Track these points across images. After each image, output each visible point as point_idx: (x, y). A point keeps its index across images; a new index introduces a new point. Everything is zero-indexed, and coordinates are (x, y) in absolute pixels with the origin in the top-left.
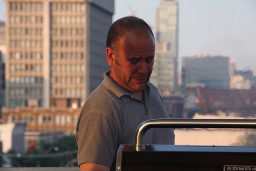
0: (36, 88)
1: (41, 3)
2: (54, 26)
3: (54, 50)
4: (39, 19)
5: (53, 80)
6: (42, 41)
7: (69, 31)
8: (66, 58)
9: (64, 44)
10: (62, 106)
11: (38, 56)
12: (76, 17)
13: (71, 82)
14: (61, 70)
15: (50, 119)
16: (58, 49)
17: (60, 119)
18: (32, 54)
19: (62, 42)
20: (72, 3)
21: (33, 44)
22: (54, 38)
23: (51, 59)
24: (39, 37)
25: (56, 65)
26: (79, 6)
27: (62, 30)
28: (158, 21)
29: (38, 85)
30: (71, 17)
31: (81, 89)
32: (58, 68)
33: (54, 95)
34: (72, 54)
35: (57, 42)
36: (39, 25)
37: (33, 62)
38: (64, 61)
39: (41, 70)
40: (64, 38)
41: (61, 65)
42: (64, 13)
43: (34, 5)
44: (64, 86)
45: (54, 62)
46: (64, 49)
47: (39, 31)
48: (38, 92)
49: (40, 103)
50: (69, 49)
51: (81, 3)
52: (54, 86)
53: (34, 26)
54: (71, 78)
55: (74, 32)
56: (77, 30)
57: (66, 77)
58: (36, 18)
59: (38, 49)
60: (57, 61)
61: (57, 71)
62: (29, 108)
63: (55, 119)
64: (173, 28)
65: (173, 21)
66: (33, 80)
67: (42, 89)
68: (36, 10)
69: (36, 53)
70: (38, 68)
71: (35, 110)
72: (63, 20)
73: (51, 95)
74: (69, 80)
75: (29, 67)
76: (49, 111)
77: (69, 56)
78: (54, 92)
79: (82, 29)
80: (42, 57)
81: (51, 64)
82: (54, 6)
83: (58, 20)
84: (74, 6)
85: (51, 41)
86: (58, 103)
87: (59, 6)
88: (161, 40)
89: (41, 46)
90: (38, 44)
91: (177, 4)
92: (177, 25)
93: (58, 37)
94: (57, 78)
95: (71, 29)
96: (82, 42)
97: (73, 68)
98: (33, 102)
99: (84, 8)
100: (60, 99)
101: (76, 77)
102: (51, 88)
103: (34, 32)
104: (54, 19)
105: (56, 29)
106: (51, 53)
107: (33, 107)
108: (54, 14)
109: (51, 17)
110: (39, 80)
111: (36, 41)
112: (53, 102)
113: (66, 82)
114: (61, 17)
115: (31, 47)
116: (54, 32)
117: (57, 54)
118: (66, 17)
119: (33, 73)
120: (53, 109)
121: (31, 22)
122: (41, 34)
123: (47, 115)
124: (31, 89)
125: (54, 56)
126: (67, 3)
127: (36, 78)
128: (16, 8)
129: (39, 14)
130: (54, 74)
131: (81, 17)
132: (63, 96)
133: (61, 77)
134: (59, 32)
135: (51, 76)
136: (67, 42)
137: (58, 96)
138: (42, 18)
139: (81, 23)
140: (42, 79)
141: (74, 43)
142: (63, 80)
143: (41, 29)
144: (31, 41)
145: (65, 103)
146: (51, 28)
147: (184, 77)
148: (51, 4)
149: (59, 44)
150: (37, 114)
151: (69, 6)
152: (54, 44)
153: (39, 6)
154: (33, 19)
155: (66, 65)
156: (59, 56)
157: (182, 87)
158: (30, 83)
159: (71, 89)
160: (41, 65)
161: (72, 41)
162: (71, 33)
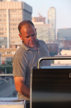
0: (4, 41)
1: (5, 10)
2: (10, 18)
3: (11, 27)
5: (11, 38)
6: (6, 24)
7: (16, 20)
8: (15, 30)
9: (14, 25)
10: (14, 48)
11: (5, 29)
12: (18, 14)
13: (17, 39)
14: (13, 35)
15: (9, 53)
17: (13, 53)
18: (2, 29)
20: (17, 10)
21: (3, 25)
22: (11, 23)
23: (10, 30)
24: (5, 22)
25: (11, 33)
26: (19, 11)
28: (48, 15)
29: (5, 40)
30: (16, 15)
32: (12, 34)
35: (11, 24)
36: (5, 18)
37: (3, 31)
38: (14, 31)
39: (6, 35)
40: (14, 22)
41: (13, 33)
42: (14, 13)
43: (3, 11)
44: (14, 40)
45: (11, 31)
46: (14, 27)
47: (5, 20)
48: (5, 43)
49: (6, 47)
50: (16, 27)
51: (20, 9)
52: (11, 40)
53: (3, 18)
56: (19, 19)
57: (15, 37)
58: (4, 15)
59: (5, 27)
60: (12, 31)
61: (12, 35)
62: (2, 48)
63: (11, 53)
65: (54, 15)
66: (3, 38)
67: (6, 42)
68: (4, 12)
69: (4, 28)
70: (5, 34)
71: (4, 49)
72: (14, 16)
73: (10, 44)
74: (16, 38)
75: (2, 34)
76: (9, 50)
78: (11, 43)
79: (21, 19)
80: (6, 30)
81: (10, 32)
82: (10, 11)
83: (12, 16)
85: (9, 24)
86: (12, 47)
87: (12, 11)
88: (49, 23)
90: (5, 25)
91: (55, 9)
92: (55, 17)
93: (12, 22)
94: (12, 38)
95: (17, 19)
98: (3, 47)
99: (21, 11)
100: (13, 45)
102: (10, 41)
103: (3, 20)
106: (9, 28)
107: (3, 48)
108: (10, 13)
109: (9, 15)
110: (5, 38)
111: (4, 24)
112: (11, 46)
113: (15, 39)
114: (13, 15)
115: (2, 26)
116: (10, 20)
118: (15, 14)
119: (3, 36)
120: (11, 49)
121: (2, 17)
123: (9, 51)
124: (3, 41)
125: (10, 29)
126: (15, 10)
127: (4, 38)
129: (5, 14)
130: (11, 36)
131: (20, 14)
132: (14, 44)
133: (13, 37)
134: (12, 20)
135: (10, 37)
137: (12, 44)
138: (6, 15)
139: (20, 17)
140: (6, 38)
142: (14, 38)
144: (2, 24)
145: (15, 47)
146: (9, 19)
147: (58, 36)
148: (9, 10)
149: (12, 25)
150: (5, 51)
151: (16, 10)
153: (5, 11)
154: (3, 16)
155: (15, 33)
156: (12, 29)
157: (57, 40)
158: (2, 39)
159: (17, 42)
160: (6, 33)
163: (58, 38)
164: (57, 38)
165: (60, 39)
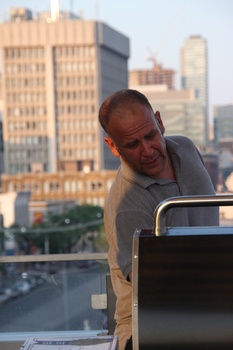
0: (40, 150)
1: (42, 48)
2: (59, 75)
3: (60, 103)
4: (40, 68)
5: (60, 139)
6: (44, 93)
7: (76, 81)
8: (75, 112)
9: (72, 96)
10: (71, 170)
11: (41, 111)
12: (84, 62)
13: (81, 140)
14: (69, 128)
15: (58, 186)
16: (64, 102)
17: (71, 186)
18: (33, 109)
19: (69, 94)
20: (79, 47)
21: (35, 97)
22: (59, 89)
23: (57, 114)
24: (41, 89)
25: (63, 121)
26: (87, 50)
27: (68, 79)
28: (183, 64)
29: (43, 146)
30: (78, 63)
31: (94, 149)
32: (66, 124)
33: (62, 158)
34: (81, 107)
35: (63, 94)
36: (40, 75)
37: (36, 118)
38: (72, 116)
39: (45, 128)
40: (71, 88)
41: (69, 121)
42: (70, 58)
43: (33, 51)
44: (73, 146)
45: (60, 118)
46: (71, 102)
47: (41, 81)
48: (43, 154)
49: (46, 167)
50: (78, 102)
51: (90, 46)
52: (61, 147)
53: (34, 75)
54: (81, 136)
55: (83, 81)
56: (86, 78)
57: (76, 136)
58: (37, 66)
59: (41, 103)
60: (64, 116)
61: (65, 129)
62: (33, 173)
63: (63, 186)
64: (202, 71)
65: (201, 62)
66: (36, 141)
67: (47, 151)
68: (37, 56)
69: (39, 107)
70: (42, 126)
71: (41, 175)
72: (69, 67)
73: (58, 157)
74: (78, 139)
75: (31, 125)
76: (57, 177)
77: (78, 109)
78: (61, 153)
79: (92, 77)
80: (45, 112)
81: (57, 121)
82: (58, 51)
83: (63, 67)
84: (81, 50)
85: (56, 93)
86: (67, 166)
87: (64, 50)
88: (187, 86)
89: (45, 100)
90: (41, 97)
91: (205, 42)
92: (206, 67)
93: (63, 88)
94: (64, 137)
95: (79, 78)
96: (92, 92)
97: (83, 124)
98: (37, 167)
99: (93, 51)
100: (69, 162)
101: (87, 134)
102: (58, 149)
103: (35, 82)
104: (58, 67)
105: (62, 79)
106: (56, 107)
107: (38, 172)
108: (58, 60)
109: (55, 64)
110: (44, 140)
111: (38, 94)
112: (61, 166)
113: (75, 141)
114: (66, 63)
115: (32, 100)
116: (58, 81)
117: (63, 108)
118: (72, 63)
119: (36, 132)
120: (62, 174)
121: (31, 71)
122: (44, 85)
123: (55, 181)
124: (35, 151)
125: (60, 110)
126: (73, 47)
127: (40, 138)
128: (13, 55)
129: (40, 60)
130: (61, 133)
131: (91, 62)
132: (73, 158)
133: (70, 136)
134: (65, 82)
135: (57, 135)
136: (75, 94)
137: (67, 158)
138: (44, 66)
139: (91, 70)
140: (46, 138)
141: (83, 95)
142: (72, 139)
143: (44, 79)
144: (32, 94)
145: (75, 166)
146: (55, 78)
147: (215, 129)
148: (54, 48)
149: (65, 96)
150: (43, 181)
151: (76, 50)
152: (59, 96)
153: (40, 51)
154: (34, 67)
155: (75, 121)
156: (66, 110)
157: (214, 141)
158: (33, 144)
159: (82, 150)
160: (45, 122)
161: (80, 92)
162: (79, 83)
163: (215, 136)
164: (211, 137)
165: (222, 140)
